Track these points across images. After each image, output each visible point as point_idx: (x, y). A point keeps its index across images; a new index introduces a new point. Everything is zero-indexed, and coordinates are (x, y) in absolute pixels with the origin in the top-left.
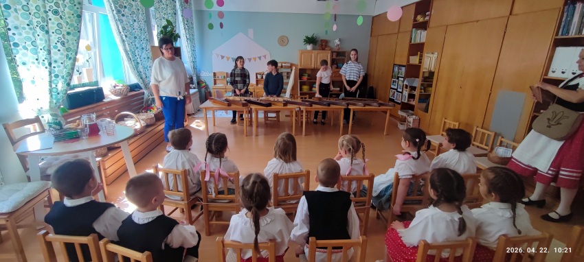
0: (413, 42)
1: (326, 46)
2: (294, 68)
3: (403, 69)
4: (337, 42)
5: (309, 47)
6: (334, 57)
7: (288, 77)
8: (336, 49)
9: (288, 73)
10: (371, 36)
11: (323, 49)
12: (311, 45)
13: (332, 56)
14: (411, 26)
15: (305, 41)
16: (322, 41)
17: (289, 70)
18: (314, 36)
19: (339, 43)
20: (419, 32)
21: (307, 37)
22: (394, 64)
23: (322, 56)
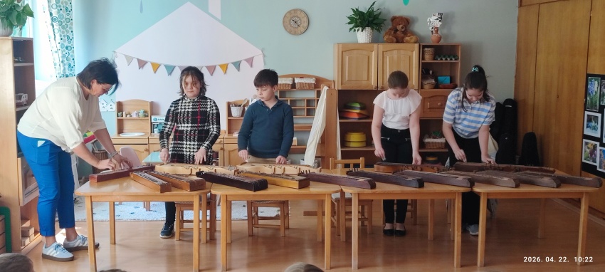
1: (405, 33)
2: (324, 89)
4: (434, 21)
5: (363, 36)
6: (428, 58)
7: (310, 112)
8: (432, 39)
9: (309, 102)
10: (521, 5)
11: (399, 41)
12: (368, 30)
13: (422, 56)
15: (352, 20)
16: (394, 19)
17: (312, 95)
18: (375, 8)
19: (438, 24)
21: (357, 12)
22: (588, 75)
23: (395, 57)
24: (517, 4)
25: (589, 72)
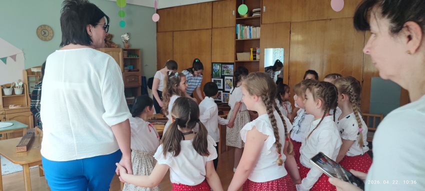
0: (239, 38)
3: (231, 67)
4: (125, 37)
6: (126, 57)
8: (126, 46)
10: (157, 32)
13: (123, 56)
14: (235, 22)
19: (127, 39)
20: (247, 28)
22: (213, 63)
25: (212, 62)
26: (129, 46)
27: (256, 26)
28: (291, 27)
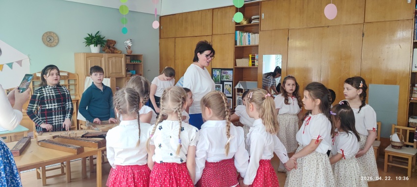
0: (238, 45)
3: (230, 73)
5: (95, 49)
6: (128, 62)
8: (128, 52)
12: (98, 46)
14: (234, 29)
15: (87, 40)
16: (109, 40)
18: (99, 34)
19: (130, 44)
20: (246, 34)
23: (114, 61)
24: (159, 37)
25: (212, 67)
26: (132, 52)
27: (255, 33)
28: (289, 34)
